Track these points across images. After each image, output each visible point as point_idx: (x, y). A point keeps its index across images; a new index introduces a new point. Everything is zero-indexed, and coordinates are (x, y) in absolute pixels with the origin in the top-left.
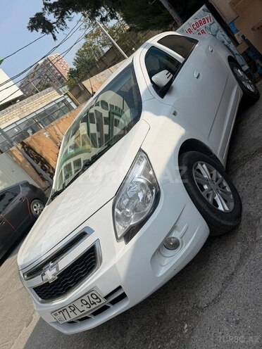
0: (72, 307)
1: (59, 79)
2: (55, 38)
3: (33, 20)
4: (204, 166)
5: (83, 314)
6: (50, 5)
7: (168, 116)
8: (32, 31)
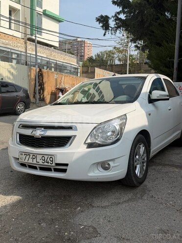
0: (35, 156)
1: (81, 56)
2: (105, 35)
3: (102, 17)
4: (144, 148)
5: (37, 164)
6: (118, 17)
7: (146, 112)
8: (97, 21)
